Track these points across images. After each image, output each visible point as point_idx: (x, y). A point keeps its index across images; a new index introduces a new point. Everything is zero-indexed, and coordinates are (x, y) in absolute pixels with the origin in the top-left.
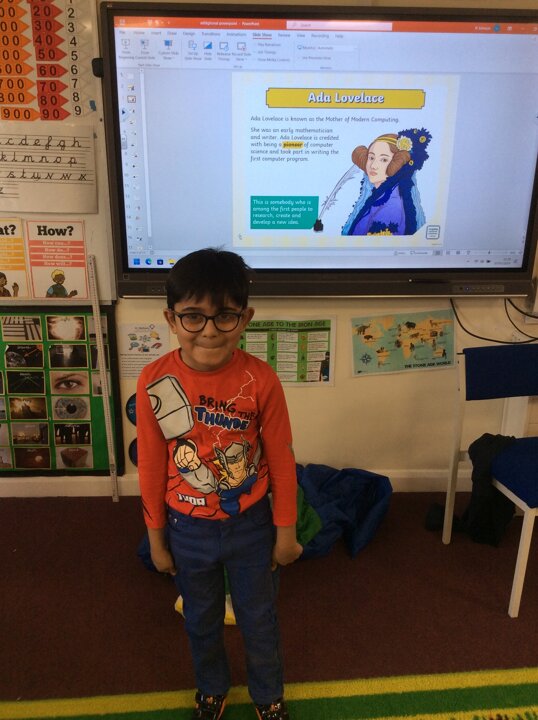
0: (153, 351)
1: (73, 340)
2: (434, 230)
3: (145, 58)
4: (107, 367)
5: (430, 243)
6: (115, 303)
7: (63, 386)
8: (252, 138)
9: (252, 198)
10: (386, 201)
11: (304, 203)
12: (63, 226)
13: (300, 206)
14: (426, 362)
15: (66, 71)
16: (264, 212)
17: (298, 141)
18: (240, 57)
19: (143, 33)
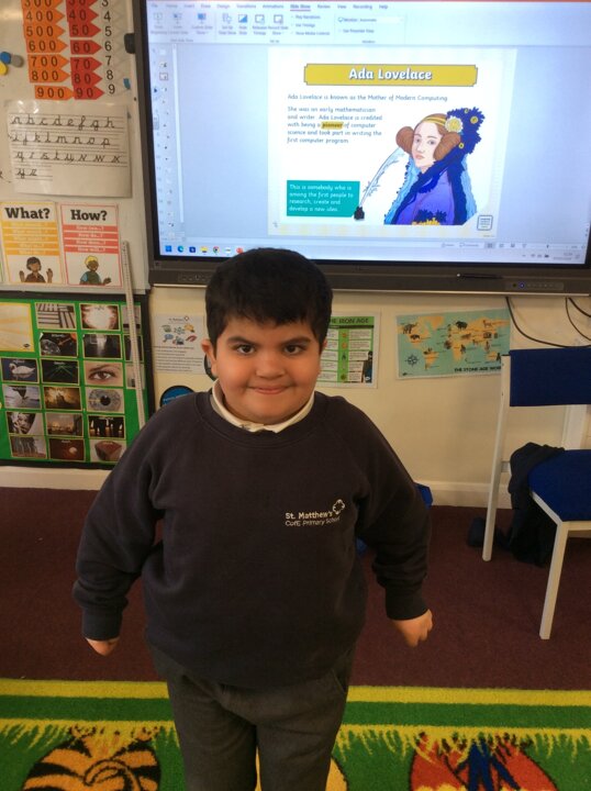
0: (187, 344)
1: (107, 329)
2: (486, 220)
3: (177, 33)
4: (141, 359)
5: (480, 235)
6: (149, 292)
7: (97, 376)
8: (289, 117)
9: (289, 182)
10: (433, 187)
11: (344, 188)
12: (96, 211)
13: (339, 192)
14: (478, 366)
15: (98, 48)
16: (302, 198)
17: (339, 121)
18: (277, 31)
19: (176, 6)
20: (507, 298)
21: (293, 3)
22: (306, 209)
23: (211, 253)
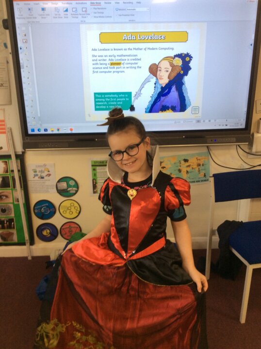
0: (46, 178)
2: (196, 109)
3: (31, 18)
4: (21, 187)
5: (193, 116)
6: (24, 153)
8: (93, 60)
9: (95, 94)
10: (169, 94)
11: (124, 96)
13: (122, 97)
14: (195, 180)
16: (102, 101)
17: (119, 62)
18: (84, 16)
19: (29, 4)
20: (208, 147)
21: (91, 1)
22: (105, 107)
23: (56, 132)
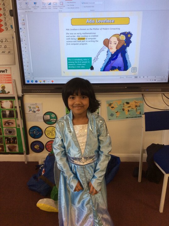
0: (37, 112)
1: (9, 108)
2: (134, 69)
3: (27, 9)
4: (21, 118)
5: (133, 74)
6: (23, 96)
7: (7, 124)
8: (67, 36)
9: (68, 58)
10: (116, 59)
12: (4, 69)
13: (85, 61)
14: (134, 116)
15: (1, 15)
16: (72, 63)
17: (84, 37)
18: (61, 7)
19: (26, 0)
20: (142, 94)
22: (74, 67)
23: (43, 83)
